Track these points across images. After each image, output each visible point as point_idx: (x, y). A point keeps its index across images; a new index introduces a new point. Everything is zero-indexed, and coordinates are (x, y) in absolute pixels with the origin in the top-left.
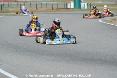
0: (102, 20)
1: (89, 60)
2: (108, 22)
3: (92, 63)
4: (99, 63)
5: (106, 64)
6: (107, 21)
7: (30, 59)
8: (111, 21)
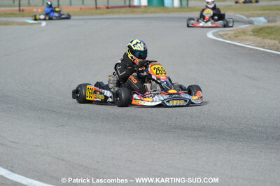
0: (213, 34)
1: (183, 129)
2: (229, 37)
3: (188, 137)
4: (206, 136)
5: (223, 139)
6: (225, 37)
7: (41, 128)
8: (236, 37)
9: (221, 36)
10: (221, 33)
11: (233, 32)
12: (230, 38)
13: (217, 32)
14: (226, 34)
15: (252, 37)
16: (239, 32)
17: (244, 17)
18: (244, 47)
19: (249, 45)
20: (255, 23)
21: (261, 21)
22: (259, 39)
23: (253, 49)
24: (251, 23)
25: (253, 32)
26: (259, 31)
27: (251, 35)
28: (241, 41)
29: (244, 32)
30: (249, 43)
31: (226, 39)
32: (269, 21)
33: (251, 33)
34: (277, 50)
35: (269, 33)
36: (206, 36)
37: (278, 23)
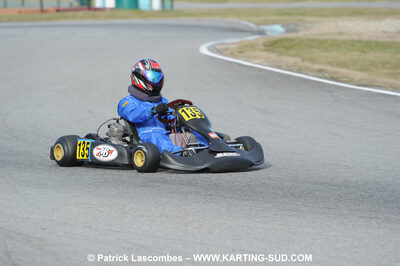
2: (232, 53)
6: (226, 52)
8: (241, 51)
9: (219, 52)
10: (219, 47)
11: (236, 46)
12: (232, 55)
13: (213, 46)
14: (227, 49)
15: (264, 54)
16: (245, 46)
17: (253, 25)
18: (252, 67)
19: (259, 64)
20: (268, 33)
21: (277, 30)
22: (273, 56)
23: (265, 70)
24: (261, 33)
25: (265, 45)
26: (273, 45)
27: (262, 50)
28: (248, 59)
29: (252, 46)
30: (259, 61)
31: (227, 56)
32: (288, 31)
33: (262, 47)
34: (299, 71)
35: (287, 48)
36: (198, 51)
37: (301, 34)
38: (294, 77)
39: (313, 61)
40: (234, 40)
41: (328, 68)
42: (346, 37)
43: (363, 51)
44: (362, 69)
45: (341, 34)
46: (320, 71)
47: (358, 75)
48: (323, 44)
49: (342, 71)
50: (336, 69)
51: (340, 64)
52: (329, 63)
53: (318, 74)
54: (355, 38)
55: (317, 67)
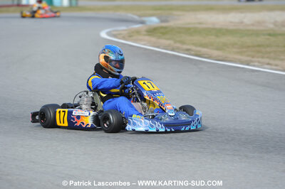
8: (130, 36)
9: (115, 36)
10: (115, 33)
11: (126, 32)
12: (124, 38)
13: (110, 32)
14: (119, 34)
15: (147, 38)
16: (133, 32)
19: (144, 45)
20: (148, 23)
21: (154, 21)
22: (153, 39)
23: (148, 49)
24: (143, 22)
25: (147, 31)
26: (152, 31)
27: (145, 35)
28: (135, 41)
29: (138, 32)
30: (143, 43)
31: (120, 39)
32: (162, 21)
33: (145, 33)
34: (173, 50)
35: (164, 34)
36: (99, 35)
37: (171, 24)
38: (169, 54)
39: (183, 43)
40: (124, 28)
41: (194, 48)
42: (204, 26)
43: (217, 36)
44: (218, 49)
45: (200, 23)
46: (188, 50)
47: (216, 53)
48: (189, 31)
49: (204, 50)
50: (199, 49)
51: (202, 45)
52: (194, 44)
53: (186, 52)
54: (210, 26)
55: (185, 47)
